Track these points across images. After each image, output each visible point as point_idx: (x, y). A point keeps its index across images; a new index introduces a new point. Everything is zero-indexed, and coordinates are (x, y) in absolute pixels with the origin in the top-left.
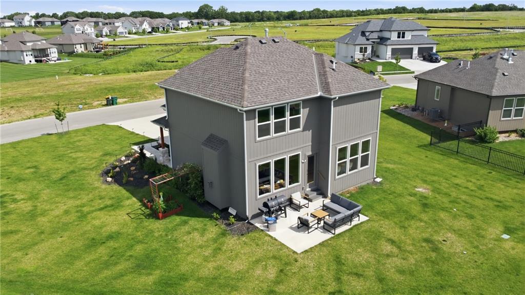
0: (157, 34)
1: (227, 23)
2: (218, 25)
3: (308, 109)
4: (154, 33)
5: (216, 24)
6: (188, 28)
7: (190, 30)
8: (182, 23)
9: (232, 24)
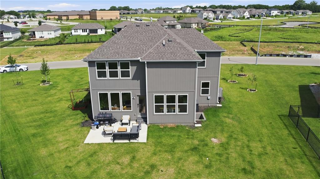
0: (252, 19)
1: (309, 13)
2: (302, 14)
3: (136, 67)
4: (250, 19)
5: (300, 14)
6: (276, 16)
7: (277, 17)
8: (273, 12)
9: (313, 13)
